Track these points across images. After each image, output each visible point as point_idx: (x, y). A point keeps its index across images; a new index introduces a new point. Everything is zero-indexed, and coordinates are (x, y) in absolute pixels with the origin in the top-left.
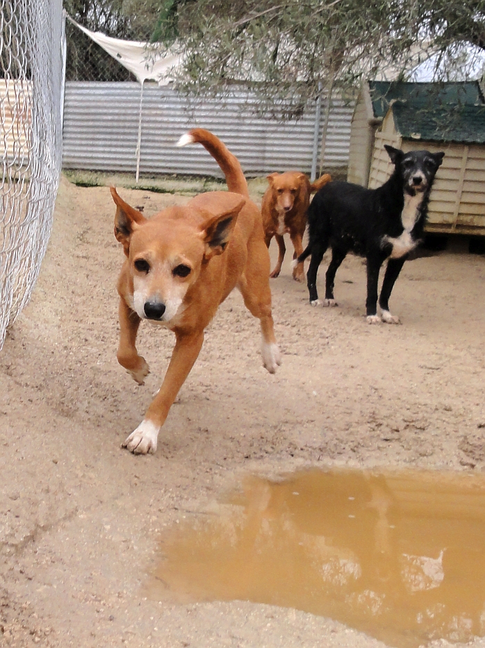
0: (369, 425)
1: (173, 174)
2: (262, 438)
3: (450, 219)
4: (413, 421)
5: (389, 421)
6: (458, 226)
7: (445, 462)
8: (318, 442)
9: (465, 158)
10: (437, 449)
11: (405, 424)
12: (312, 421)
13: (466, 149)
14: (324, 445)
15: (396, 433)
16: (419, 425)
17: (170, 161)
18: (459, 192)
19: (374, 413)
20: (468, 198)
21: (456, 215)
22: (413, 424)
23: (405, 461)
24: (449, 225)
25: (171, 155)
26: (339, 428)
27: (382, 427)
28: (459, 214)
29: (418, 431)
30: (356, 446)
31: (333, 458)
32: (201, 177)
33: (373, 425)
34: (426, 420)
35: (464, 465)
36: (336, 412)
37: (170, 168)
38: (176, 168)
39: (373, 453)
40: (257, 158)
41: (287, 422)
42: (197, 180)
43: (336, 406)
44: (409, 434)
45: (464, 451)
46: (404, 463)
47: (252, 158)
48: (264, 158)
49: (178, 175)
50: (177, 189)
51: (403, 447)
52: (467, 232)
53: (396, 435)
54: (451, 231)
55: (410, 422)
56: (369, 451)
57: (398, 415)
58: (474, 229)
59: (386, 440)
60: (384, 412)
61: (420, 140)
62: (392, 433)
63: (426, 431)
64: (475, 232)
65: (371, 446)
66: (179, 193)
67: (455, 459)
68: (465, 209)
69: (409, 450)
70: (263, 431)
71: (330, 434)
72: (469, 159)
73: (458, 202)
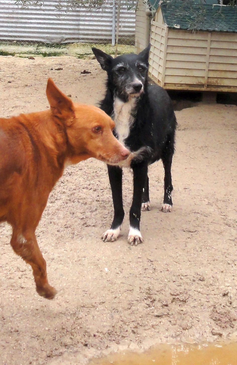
0: (145, 301)
1: (13, 41)
2: (63, 329)
3: (203, 81)
4: (178, 295)
5: (161, 296)
6: (208, 86)
7: (201, 333)
8: (106, 326)
9: (209, 41)
10: (195, 321)
11: (172, 297)
12: (103, 303)
13: (209, 35)
14: (111, 329)
15: (166, 307)
16: (181, 297)
17: (11, 32)
18: (207, 63)
19: (149, 289)
20: (213, 67)
21: (206, 78)
22: (178, 297)
23: (172, 337)
24: (202, 85)
25: (12, 27)
26: (123, 308)
27: (156, 302)
28: (208, 77)
29: (181, 303)
30: (136, 327)
31: (118, 343)
32: (34, 42)
33: (148, 302)
34: (187, 293)
35: (214, 335)
36: (122, 289)
37: (11, 36)
38: (15, 37)
39: (149, 332)
40: (74, 29)
41: (84, 307)
42: (31, 45)
43: (122, 283)
44: (175, 308)
45: (214, 320)
46: (171, 339)
47: (70, 29)
48: (79, 29)
49: (17, 41)
50: (16, 52)
51: (170, 321)
52: (214, 89)
53: (165, 310)
54: (204, 89)
55: (175, 295)
56: (146, 330)
57: (167, 289)
58: (218, 87)
59: (158, 316)
60: (157, 287)
61: (180, 29)
62: (163, 308)
63: (187, 303)
64: (219, 90)
65: (147, 325)
66: (18, 55)
67: (208, 330)
68: (211, 75)
69: (175, 325)
70: (64, 320)
71: (117, 316)
72: (211, 41)
73: (207, 70)
